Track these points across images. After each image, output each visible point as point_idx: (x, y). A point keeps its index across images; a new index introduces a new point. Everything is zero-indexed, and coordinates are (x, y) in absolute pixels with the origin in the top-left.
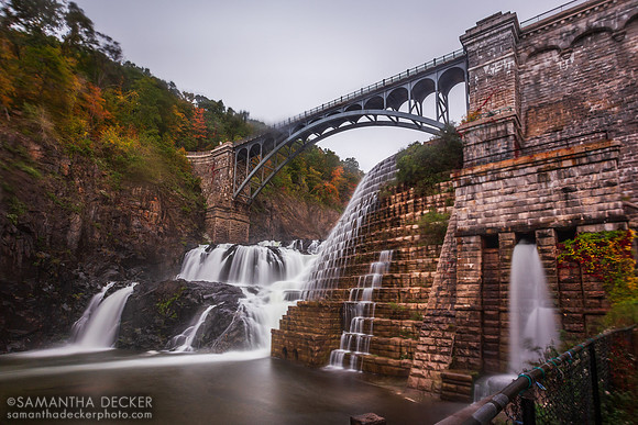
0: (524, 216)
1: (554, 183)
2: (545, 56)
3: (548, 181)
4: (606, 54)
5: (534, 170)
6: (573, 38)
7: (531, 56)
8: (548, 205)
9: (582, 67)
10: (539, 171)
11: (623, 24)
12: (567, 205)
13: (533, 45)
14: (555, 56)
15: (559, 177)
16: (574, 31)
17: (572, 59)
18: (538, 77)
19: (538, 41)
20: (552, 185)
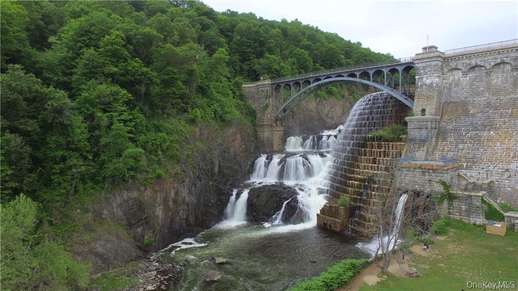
0: (416, 186)
1: (427, 177)
2: (456, 72)
3: (425, 176)
4: (482, 81)
5: (421, 171)
6: (469, 67)
7: (449, 71)
8: (424, 184)
9: (472, 85)
10: (423, 172)
11: (492, 66)
12: (430, 185)
13: (450, 66)
14: (460, 74)
15: (429, 175)
16: (469, 64)
17: (468, 78)
18: (451, 85)
19: (453, 64)
20: (426, 178)
